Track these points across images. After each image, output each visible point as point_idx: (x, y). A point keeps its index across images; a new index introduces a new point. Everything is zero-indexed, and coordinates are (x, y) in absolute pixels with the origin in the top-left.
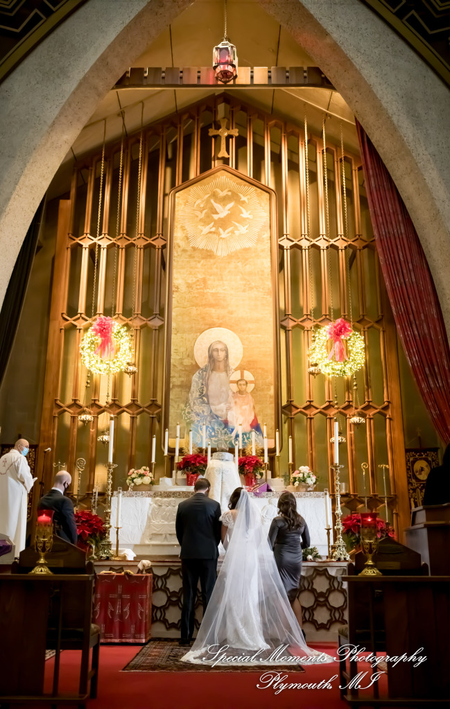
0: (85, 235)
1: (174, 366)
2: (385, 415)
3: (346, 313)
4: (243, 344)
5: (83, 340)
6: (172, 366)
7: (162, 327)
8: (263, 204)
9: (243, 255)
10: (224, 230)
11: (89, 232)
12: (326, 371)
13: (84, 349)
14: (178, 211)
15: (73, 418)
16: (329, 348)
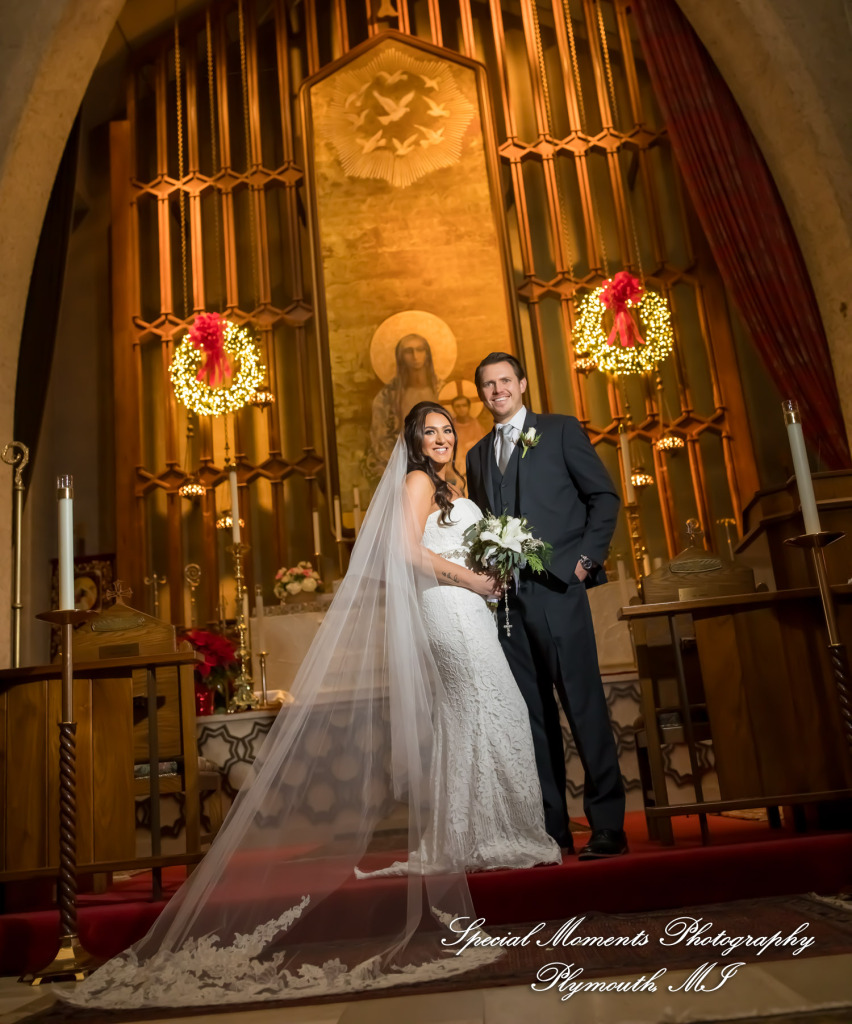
0: (159, 178)
1: (339, 385)
2: (719, 433)
3: (632, 262)
4: (456, 335)
5: (175, 358)
6: (334, 387)
7: (310, 322)
8: (465, 90)
9: (440, 181)
10: (402, 141)
11: (165, 171)
12: (605, 365)
13: (179, 375)
14: (318, 117)
15: (173, 498)
16: (607, 326)
